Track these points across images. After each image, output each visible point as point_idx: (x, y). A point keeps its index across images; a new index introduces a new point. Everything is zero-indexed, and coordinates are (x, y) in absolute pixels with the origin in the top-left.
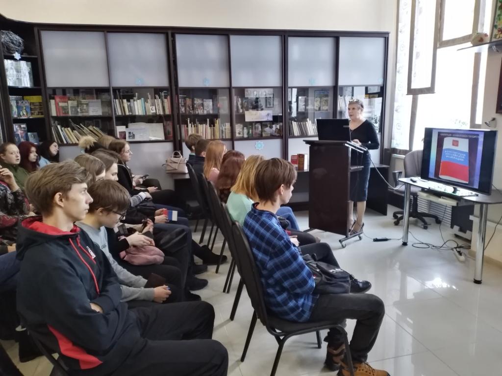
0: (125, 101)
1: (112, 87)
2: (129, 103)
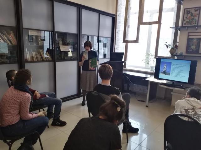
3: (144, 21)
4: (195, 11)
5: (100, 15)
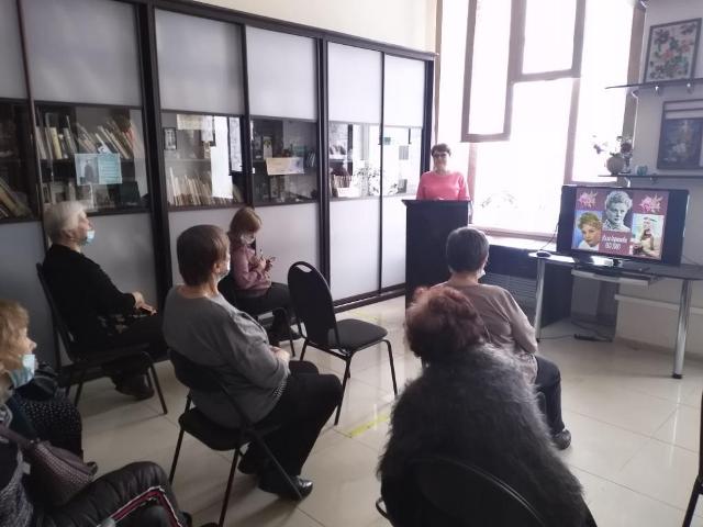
0: (54, 130)
1: (35, 102)
2: (61, 136)
3: (527, 69)
4: (684, 33)
5: (387, 58)
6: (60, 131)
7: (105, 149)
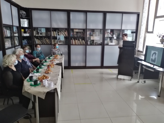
3: (158, 15)
5: (124, 14)
6: (56, 32)
7: (62, 35)
